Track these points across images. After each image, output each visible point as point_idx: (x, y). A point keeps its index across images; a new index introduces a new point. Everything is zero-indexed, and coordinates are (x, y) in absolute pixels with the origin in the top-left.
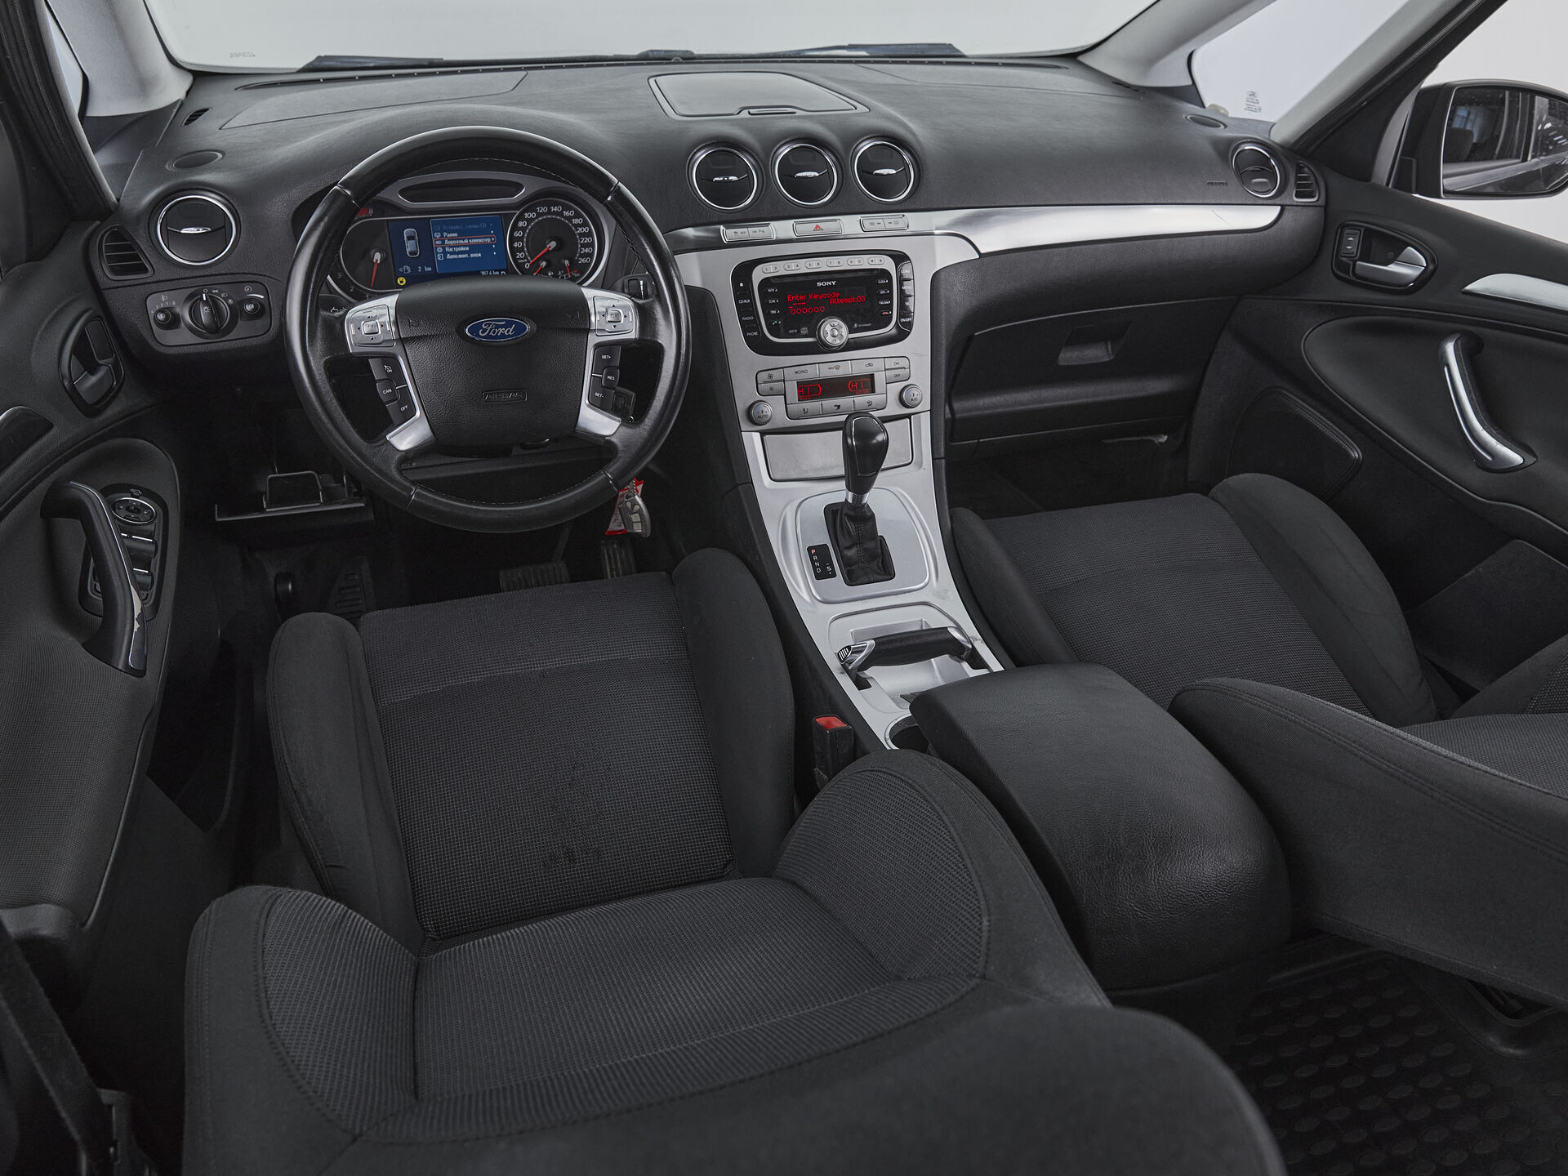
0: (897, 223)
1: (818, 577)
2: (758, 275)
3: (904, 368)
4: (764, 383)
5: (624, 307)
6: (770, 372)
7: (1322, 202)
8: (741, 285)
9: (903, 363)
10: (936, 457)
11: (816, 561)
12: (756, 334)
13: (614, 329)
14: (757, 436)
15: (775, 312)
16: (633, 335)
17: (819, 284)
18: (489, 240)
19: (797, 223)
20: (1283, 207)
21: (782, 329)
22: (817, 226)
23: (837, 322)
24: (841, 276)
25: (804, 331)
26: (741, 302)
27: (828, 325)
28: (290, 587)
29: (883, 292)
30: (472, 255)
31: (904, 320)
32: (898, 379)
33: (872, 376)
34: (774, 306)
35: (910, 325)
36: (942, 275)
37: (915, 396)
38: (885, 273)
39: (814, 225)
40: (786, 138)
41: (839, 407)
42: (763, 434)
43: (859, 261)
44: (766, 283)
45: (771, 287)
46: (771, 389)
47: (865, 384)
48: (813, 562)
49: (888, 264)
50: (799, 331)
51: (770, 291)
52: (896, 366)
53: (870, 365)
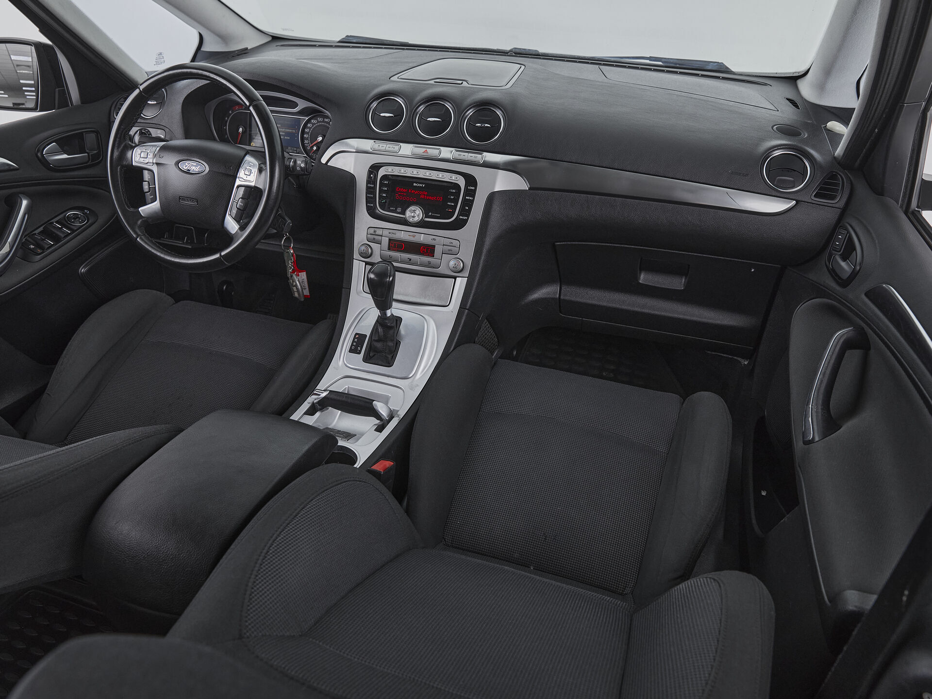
1: (351, 351)
2: (382, 172)
3: (455, 247)
4: (371, 234)
5: (254, 168)
6: (375, 229)
7: (842, 204)
8: (372, 176)
9: (455, 243)
10: (462, 307)
11: (355, 342)
12: (372, 205)
13: (246, 178)
14: (362, 264)
15: (385, 195)
16: (253, 184)
17: (415, 184)
18: (294, 131)
19: (416, 147)
20: (797, 202)
21: (387, 206)
22: (426, 150)
23: (412, 208)
24: (430, 182)
25: (399, 210)
26: (369, 185)
28: (225, 287)
29: (452, 197)
30: (285, 138)
31: (462, 217)
32: (450, 252)
33: (434, 246)
34: (385, 192)
35: (465, 222)
36: (497, 195)
37: (456, 266)
38: (457, 186)
39: (424, 150)
40: (424, 101)
41: (410, 260)
42: (366, 264)
43: (443, 176)
44: (385, 177)
45: (386, 181)
46: (374, 239)
47: (428, 250)
48: (353, 341)
49: (461, 182)
50: (396, 209)
51: (385, 182)
52: (451, 245)
53: (434, 239)
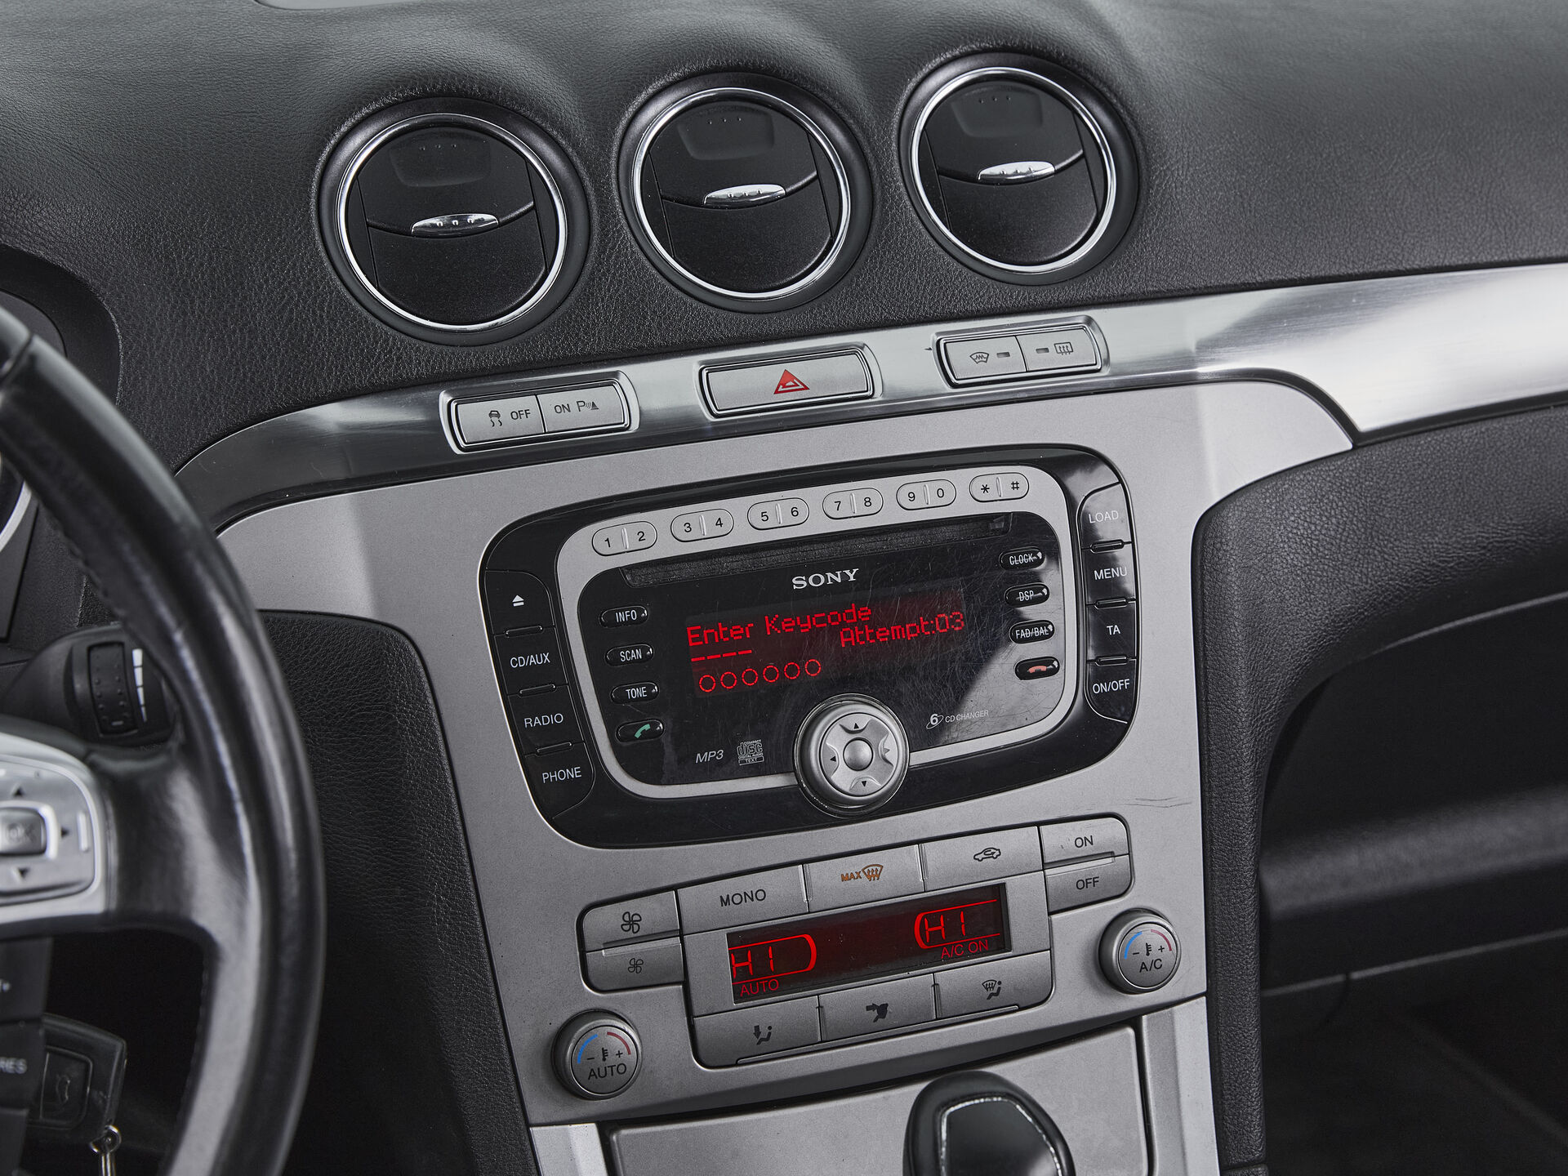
0: (1067, 349)
2: (579, 563)
3: (1112, 854)
4: (608, 945)
5: (59, 791)
6: (630, 905)
8: (518, 601)
9: (1107, 833)
10: (1234, 1161)
12: (574, 773)
13: (18, 883)
14: (585, 1139)
15: (639, 692)
16: (92, 902)
17: (799, 582)
19: (714, 367)
21: (669, 750)
22: (784, 375)
23: (865, 714)
24: (878, 546)
25: (751, 750)
26: (519, 662)
27: (837, 728)
31: (1102, 686)
32: (1090, 892)
33: (999, 891)
34: (638, 672)
35: (1126, 703)
36: (1232, 519)
37: (1155, 953)
38: (1030, 529)
39: (774, 373)
40: (665, 71)
41: (882, 1010)
42: (607, 1127)
43: (940, 493)
44: (605, 588)
45: (624, 606)
46: (636, 965)
49: (1042, 495)
50: (731, 755)
51: (621, 617)
52: (1088, 850)
53: (989, 853)
